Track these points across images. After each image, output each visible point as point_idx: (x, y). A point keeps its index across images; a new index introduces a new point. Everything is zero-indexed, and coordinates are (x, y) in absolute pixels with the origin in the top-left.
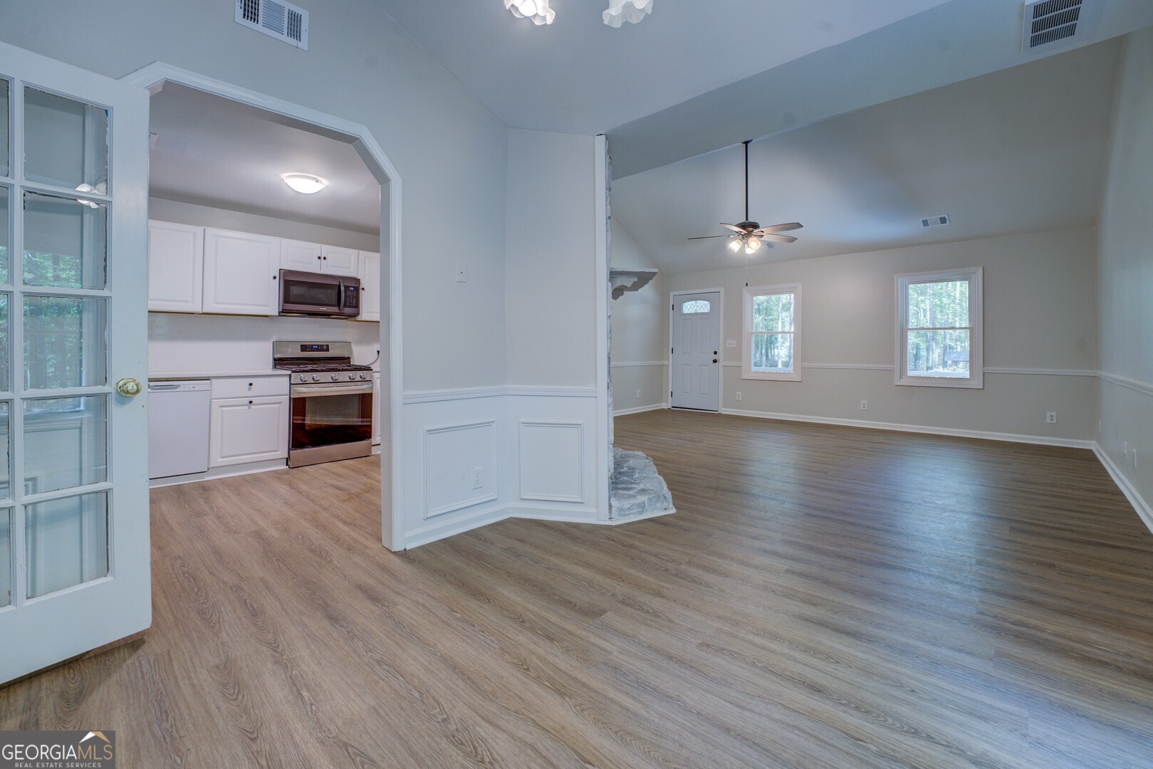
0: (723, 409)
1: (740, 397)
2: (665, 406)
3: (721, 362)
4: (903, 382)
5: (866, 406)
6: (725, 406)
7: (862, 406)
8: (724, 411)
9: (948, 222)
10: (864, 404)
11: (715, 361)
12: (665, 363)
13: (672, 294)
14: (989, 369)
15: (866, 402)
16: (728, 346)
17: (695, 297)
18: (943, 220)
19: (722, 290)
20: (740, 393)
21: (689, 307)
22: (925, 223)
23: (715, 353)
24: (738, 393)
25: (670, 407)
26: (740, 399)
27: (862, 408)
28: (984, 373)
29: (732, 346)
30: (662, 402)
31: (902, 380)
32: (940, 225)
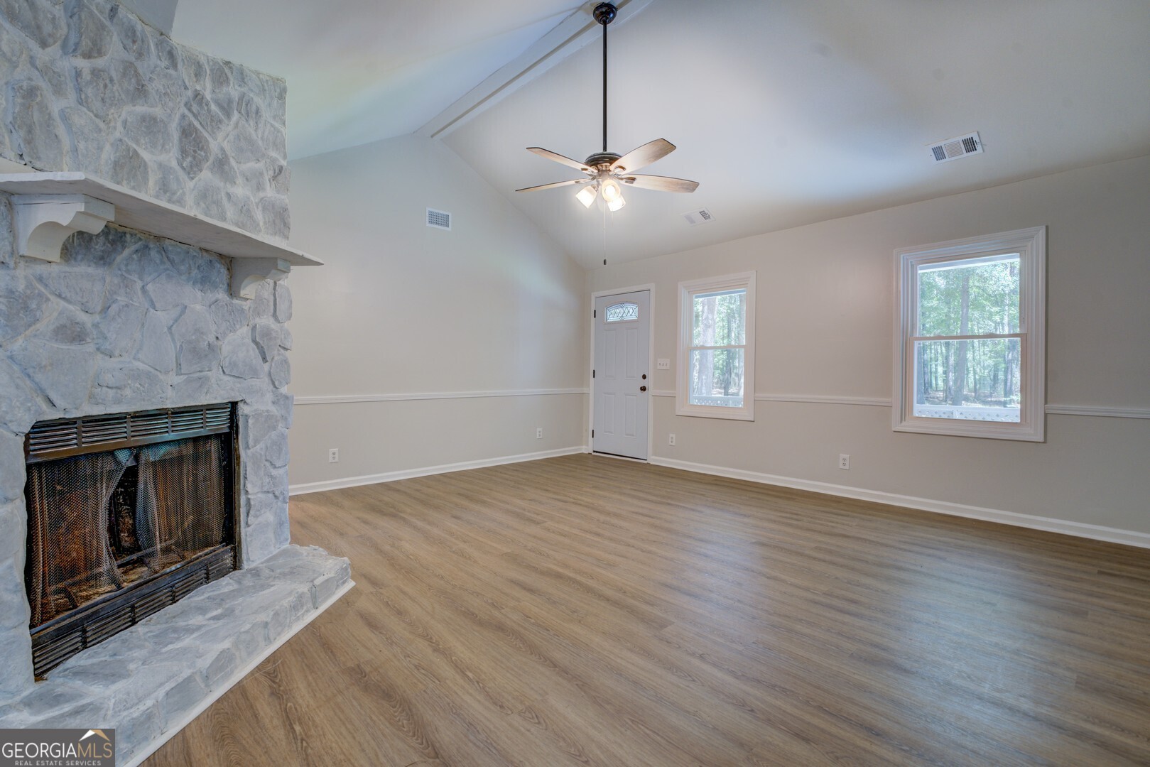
0: (653, 457)
1: (674, 440)
2: (586, 449)
3: (651, 390)
4: (906, 426)
5: (847, 462)
6: (655, 454)
7: (841, 462)
8: (654, 460)
9: (979, 147)
10: (844, 460)
11: (643, 389)
12: (585, 390)
13: (594, 295)
14: (1055, 407)
15: (847, 456)
16: (659, 367)
17: (621, 300)
18: (970, 145)
19: (652, 286)
20: (674, 436)
21: (614, 315)
22: (939, 153)
23: (644, 377)
24: (671, 435)
25: (591, 452)
26: (673, 444)
27: (841, 466)
28: (1046, 415)
29: (664, 368)
30: (582, 445)
31: (904, 423)
32: (966, 155)
